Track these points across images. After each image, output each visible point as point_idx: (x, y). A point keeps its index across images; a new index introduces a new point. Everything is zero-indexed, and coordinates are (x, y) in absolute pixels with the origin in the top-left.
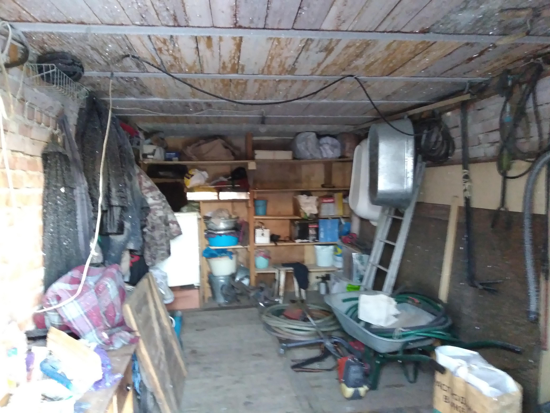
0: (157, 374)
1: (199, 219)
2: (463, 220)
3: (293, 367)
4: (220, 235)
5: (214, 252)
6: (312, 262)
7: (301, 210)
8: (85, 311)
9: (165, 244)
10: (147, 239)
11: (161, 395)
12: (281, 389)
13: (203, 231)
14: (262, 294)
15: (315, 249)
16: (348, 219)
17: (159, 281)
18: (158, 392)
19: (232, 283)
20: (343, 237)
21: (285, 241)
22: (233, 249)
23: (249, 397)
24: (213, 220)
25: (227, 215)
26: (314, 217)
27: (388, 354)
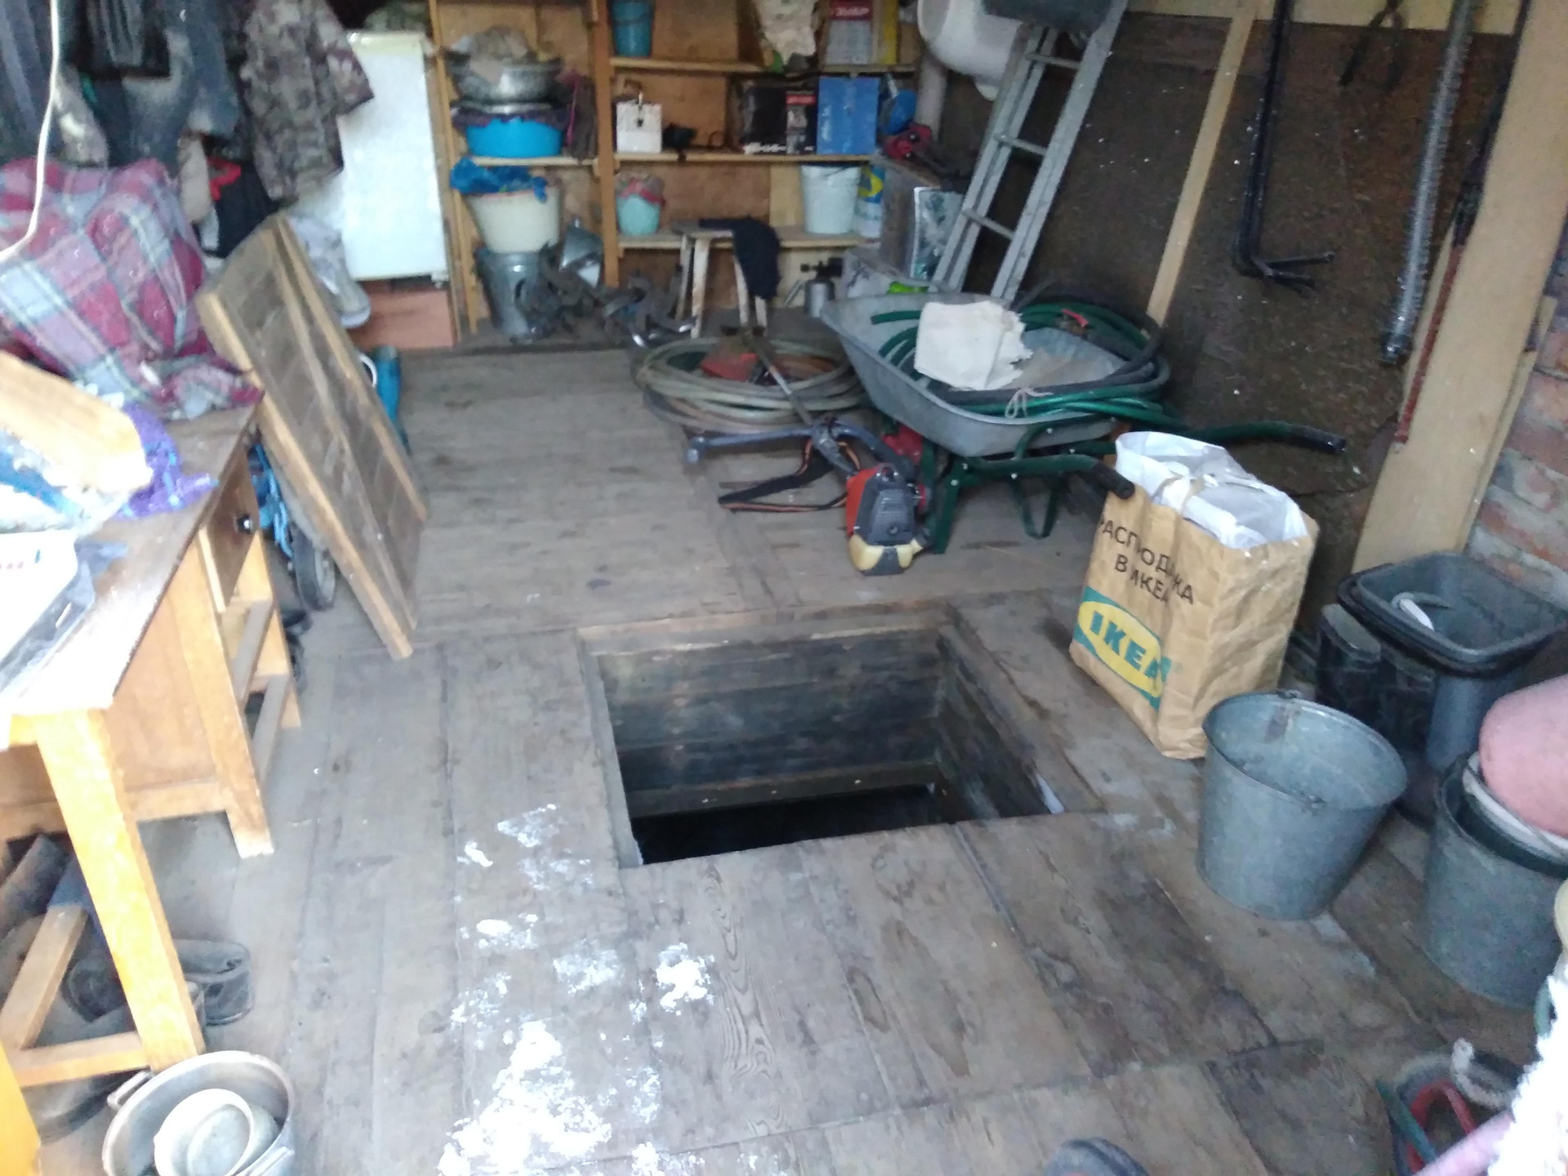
0: (333, 502)
1: (429, 61)
2: (1260, 65)
3: (723, 500)
4: (504, 118)
5: (486, 175)
6: (791, 220)
7: (763, 43)
8: (70, 295)
9: (318, 124)
10: (259, 107)
11: (349, 555)
12: (690, 552)
13: (446, 105)
14: (641, 311)
15: (801, 179)
16: (910, 79)
17: (316, 253)
18: (340, 548)
19: (551, 276)
20: (891, 139)
21: (710, 148)
22: (548, 168)
23: (603, 568)
24: (474, 66)
25: (520, 51)
26: (805, 66)
27: (983, 461)
